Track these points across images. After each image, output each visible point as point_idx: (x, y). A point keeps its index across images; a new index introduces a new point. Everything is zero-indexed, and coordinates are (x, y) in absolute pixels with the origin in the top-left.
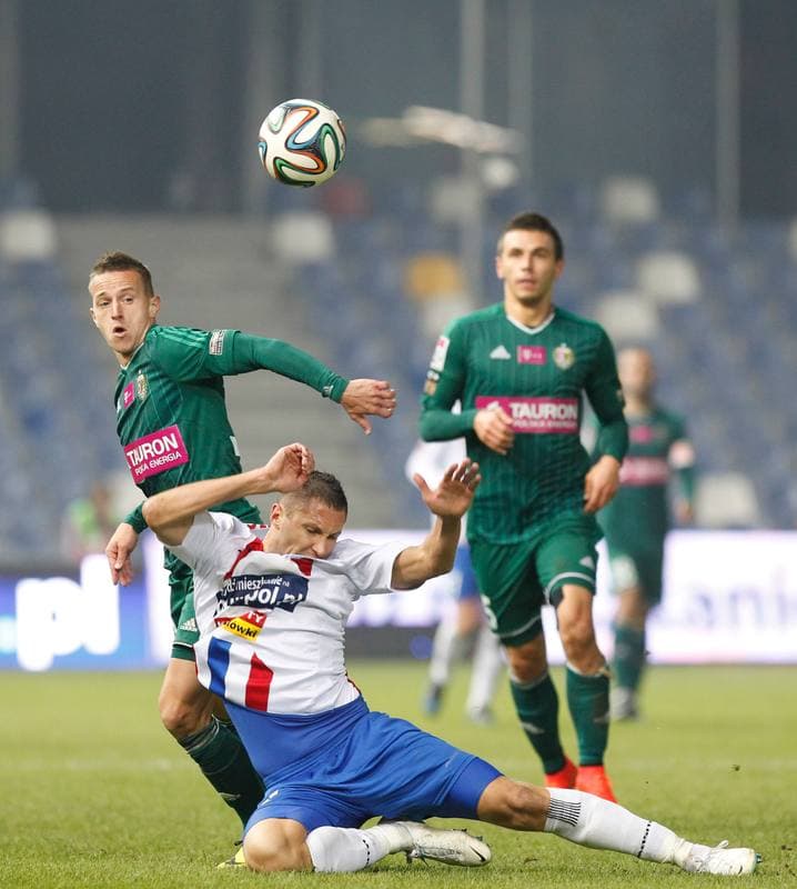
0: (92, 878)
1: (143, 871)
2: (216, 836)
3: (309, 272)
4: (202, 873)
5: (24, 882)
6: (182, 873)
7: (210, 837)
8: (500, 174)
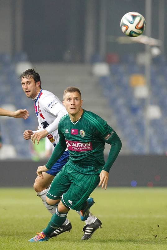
0: (42, 248)
1: (56, 246)
2: (76, 236)
3: (103, 79)
4: (73, 247)
5: (23, 249)
6: (67, 247)
7: (75, 236)
8: (156, 51)
